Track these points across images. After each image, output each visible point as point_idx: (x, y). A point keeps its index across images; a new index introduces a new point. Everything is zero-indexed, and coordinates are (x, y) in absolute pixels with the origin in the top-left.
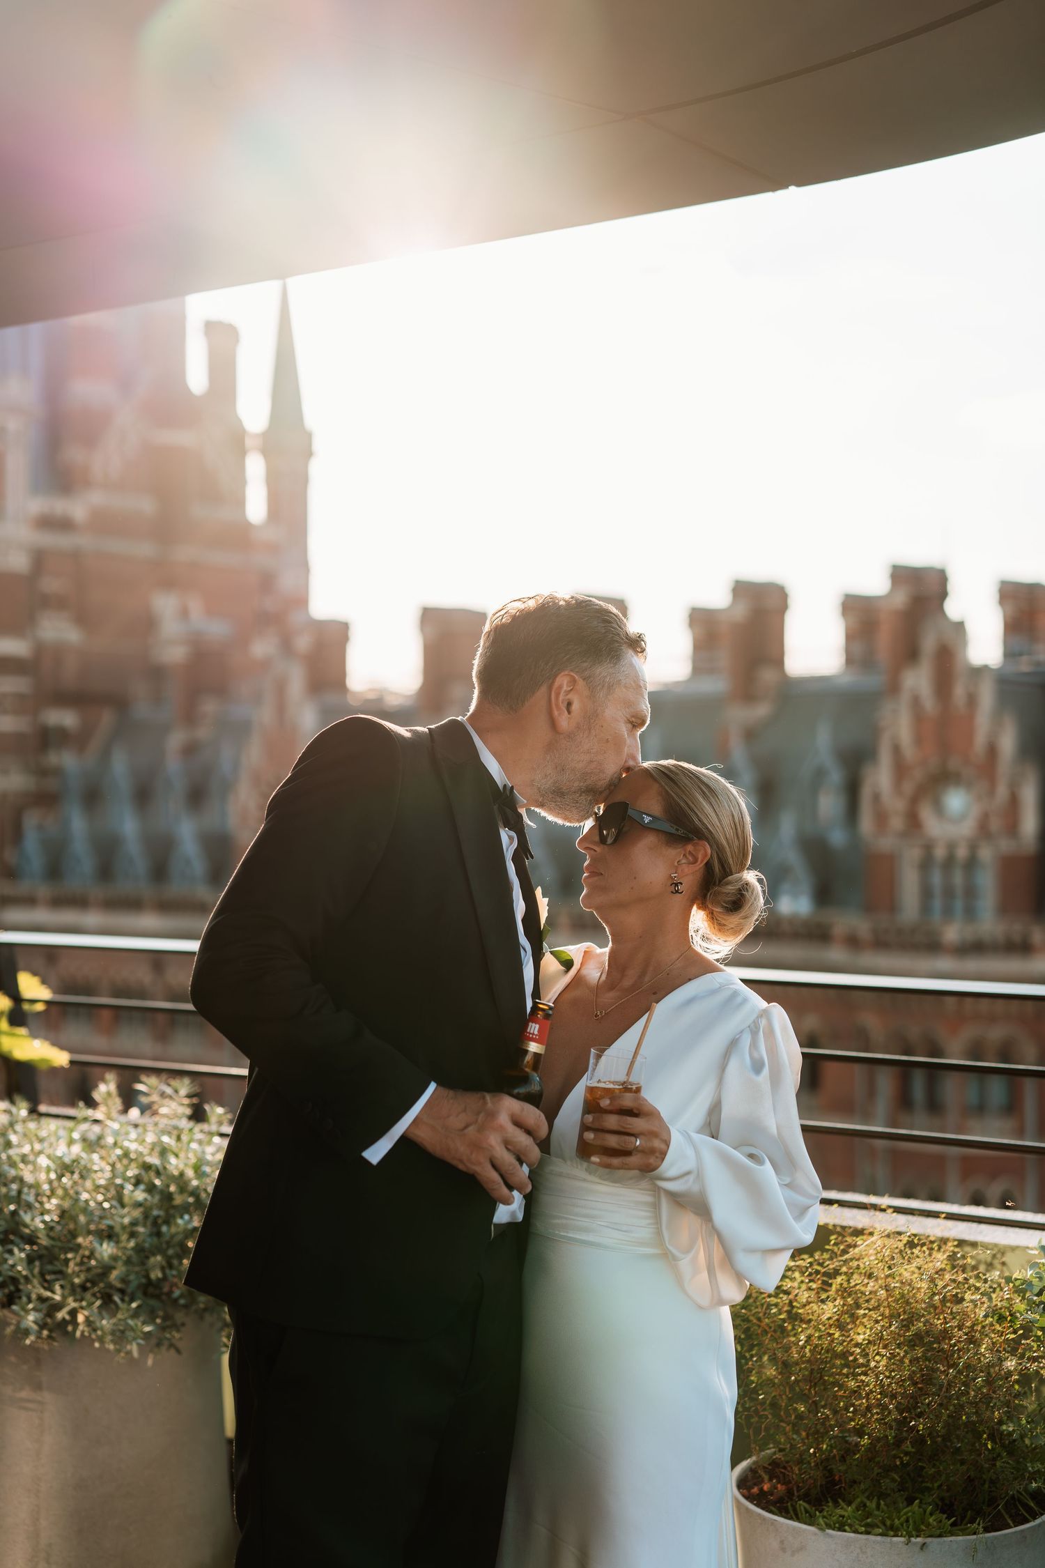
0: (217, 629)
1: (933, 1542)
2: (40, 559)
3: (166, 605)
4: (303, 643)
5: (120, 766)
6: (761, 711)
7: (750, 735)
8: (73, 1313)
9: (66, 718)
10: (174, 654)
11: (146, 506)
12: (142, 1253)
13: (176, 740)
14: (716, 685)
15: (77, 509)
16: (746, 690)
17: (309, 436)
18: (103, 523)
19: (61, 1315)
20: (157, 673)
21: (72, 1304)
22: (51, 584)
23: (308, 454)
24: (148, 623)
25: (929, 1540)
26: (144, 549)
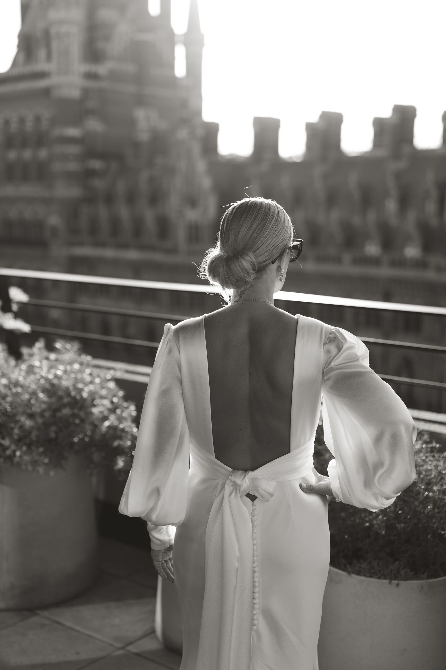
0: (162, 125)
1: (403, 583)
2: (86, 92)
3: (140, 114)
4: (200, 132)
5: (121, 187)
6: (402, 165)
7: (398, 176)
8: (14, 452)
9: (96, 164)
10: (144, 136)
11: (130, 68)
12: (46, 425)
13: (144, 176)
14: (382, 153)
15: (102, 69)
16: (396, 155)
17: (202, 36)
18: (113, 76)
19: (8, 452)
20: (136, 145)
21: (13, 447)
22: (91, 104)
23: (202, 44)
24: (132, 123)
25: (400, 582)
26: (131, 89)
